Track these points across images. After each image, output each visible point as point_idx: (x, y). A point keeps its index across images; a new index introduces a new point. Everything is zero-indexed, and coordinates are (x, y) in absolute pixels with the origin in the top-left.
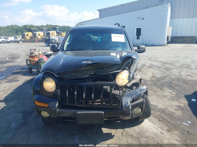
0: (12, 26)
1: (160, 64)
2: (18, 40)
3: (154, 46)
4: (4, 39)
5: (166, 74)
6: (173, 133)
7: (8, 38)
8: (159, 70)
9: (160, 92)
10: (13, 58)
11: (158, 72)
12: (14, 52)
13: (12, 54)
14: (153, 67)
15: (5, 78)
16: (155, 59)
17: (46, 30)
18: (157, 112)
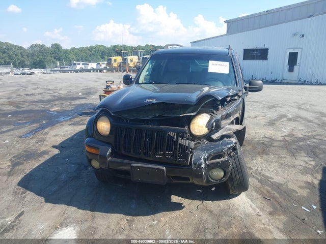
0: (96, 46)
1: (314, 115)
2: (101, 67)
3: (320, 84)
4: (83, 66)
5: (315, 133)
6: (277, 217)
7: (88, 64)
8: (306, 126)
9: (288, 159)
10: (88, 93)
11: (303, 128)
12: (92, 85)
13: (89, 87)
14: (298, 119)
15: (70, 120)
16: (308, 107)
17: (142, 53)
18: (266, 187)
